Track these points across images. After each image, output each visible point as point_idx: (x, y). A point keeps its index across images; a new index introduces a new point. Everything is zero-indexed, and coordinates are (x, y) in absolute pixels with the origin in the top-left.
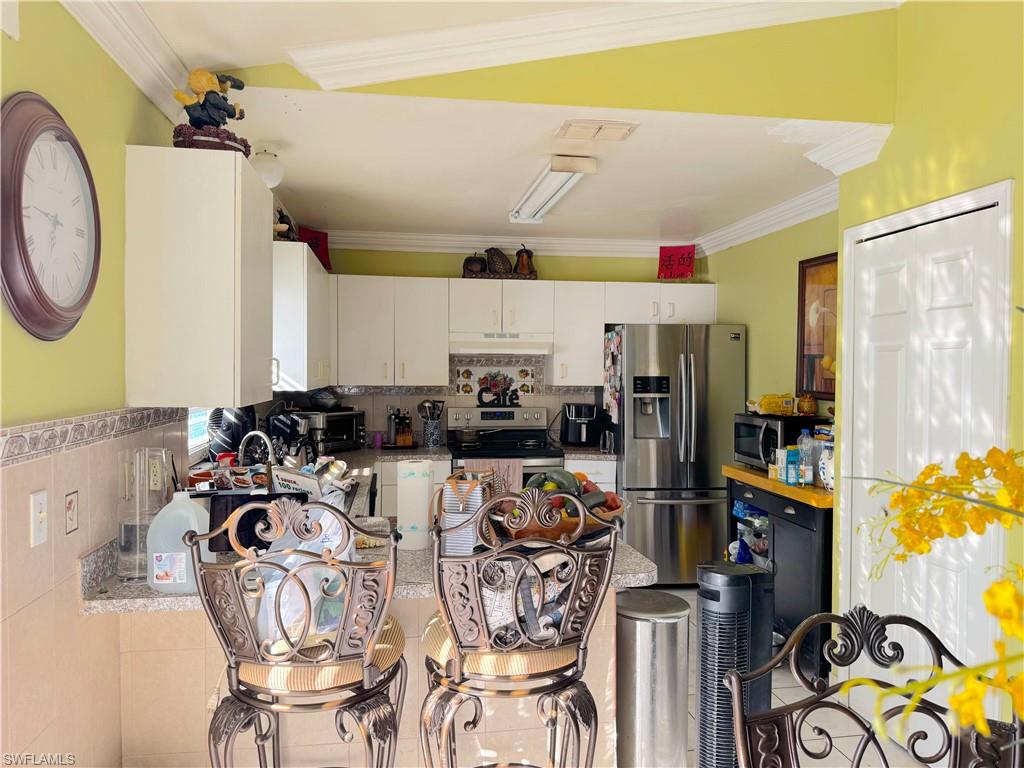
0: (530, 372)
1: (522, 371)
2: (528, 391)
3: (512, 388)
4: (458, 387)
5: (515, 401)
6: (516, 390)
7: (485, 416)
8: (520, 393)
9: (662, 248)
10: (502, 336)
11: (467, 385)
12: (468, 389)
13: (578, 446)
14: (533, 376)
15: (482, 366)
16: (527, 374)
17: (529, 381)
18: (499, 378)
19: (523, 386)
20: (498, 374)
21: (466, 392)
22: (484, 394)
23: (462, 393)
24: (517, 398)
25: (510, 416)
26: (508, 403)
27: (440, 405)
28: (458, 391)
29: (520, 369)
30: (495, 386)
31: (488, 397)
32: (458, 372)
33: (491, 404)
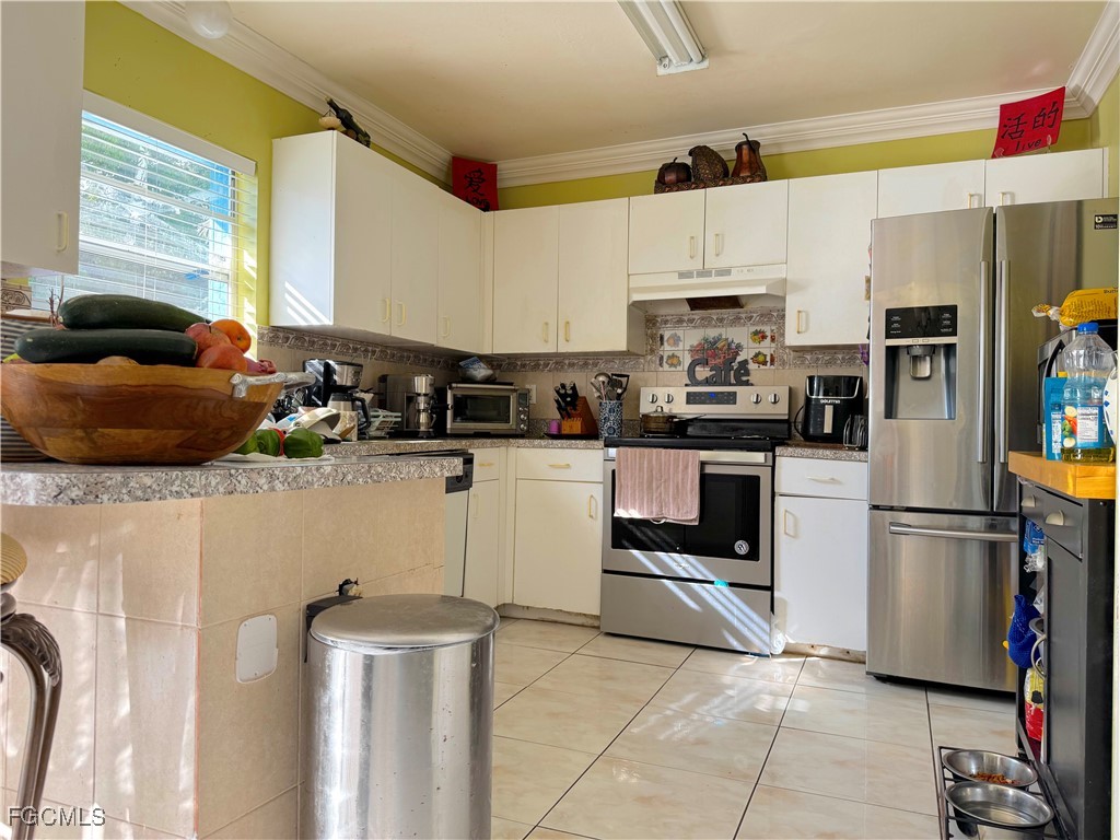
0: (768, 334)
1: (756, 333)
2: (765, 363)
3: (739, 359)
4: (661, 358)
5: (744, 378)
6: (746, 362)
7: (692, 399)
8: (752, 366)
9: (1004, 108)
10: (704, 273)
11: (673, 356)
12: (675, 361)
13: (814, 439)
14: (773, 339)
15: (694, 327)
16: (764, 337)
17: (767, 348)
18: (719, 345)
19: (757, 355)
20: (719, 339)
21: (671, 365)
22: (697, 368)
23: (666, 367)
24: (747, 373)
25: (731, 399)
26: (733, 381)
27: (624, 380)
28: (661, 365)
29: (753, 329)
30: (714, 356)
31: (703, 373)
32: (662, 337)
33: (707, 382)
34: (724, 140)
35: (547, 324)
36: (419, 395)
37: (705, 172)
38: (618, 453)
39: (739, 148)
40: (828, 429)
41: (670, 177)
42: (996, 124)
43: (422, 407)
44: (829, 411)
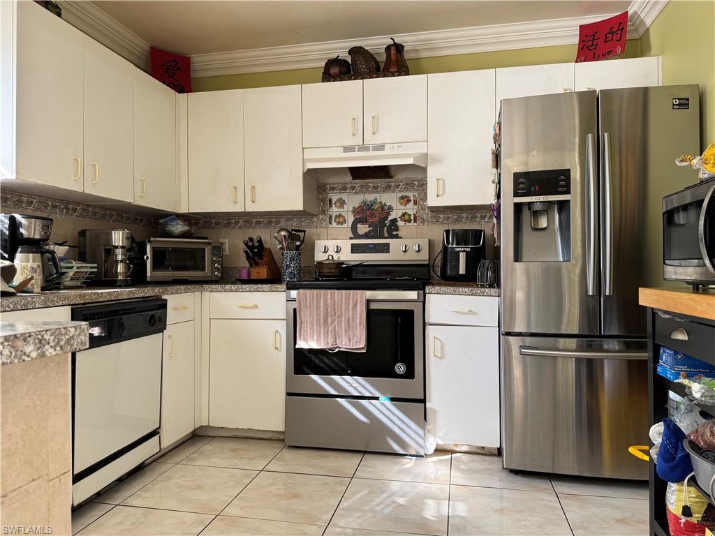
0: (412, 198)
1: (402, 198)
2: (409, 221)
3: (391, 218)
4: (331, 217)
5: (395, 233)
6: (395, 220)
7: (355, 249)
8: (400, 223)
9: (582, 28)
10: (364, 148)
11: (340, 216)
12: (341, 220)
13: (451, 279)
14: (415, 203)
15: (356, 193)
16: (409, 201)
17: (411, 209)
18: (376, 207)
19: (404, 214)
20: (374, 202)
21: (338, 223)
22: (359, 225)
23: (334, 224)
24: (397, 229)
25: (385, 248)
26: (386, 235)
27: (301, 234)
28: (330, 223)
29: (400, 195)
30: (372, 216)
31: (363, 228)
32: (330, 201)
33: (366, 236)
34: (376, 44)
35: (236, 188)
36: (117, 247)
37: (362, 67)
38: (298, 294)
39: (388, 48)
40: (462, 271)
41: (335, 70)
42: (576, 40)
43: (119, 258)
44: (462, 257)
